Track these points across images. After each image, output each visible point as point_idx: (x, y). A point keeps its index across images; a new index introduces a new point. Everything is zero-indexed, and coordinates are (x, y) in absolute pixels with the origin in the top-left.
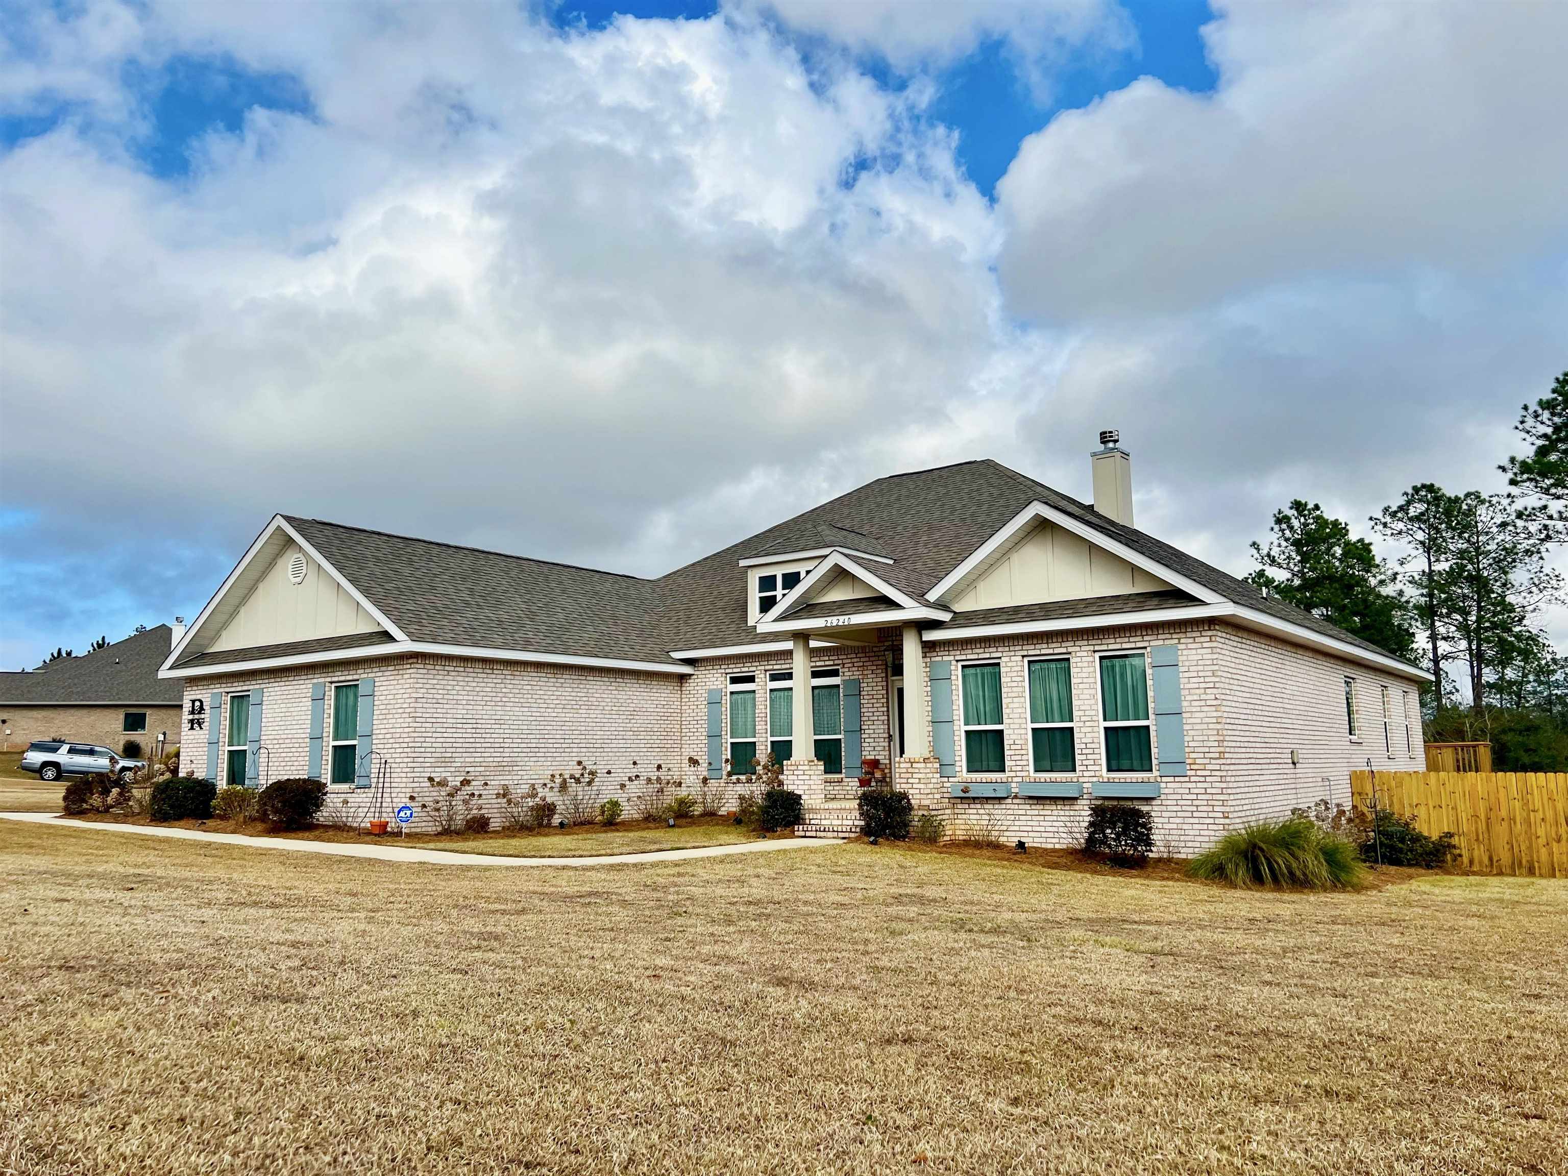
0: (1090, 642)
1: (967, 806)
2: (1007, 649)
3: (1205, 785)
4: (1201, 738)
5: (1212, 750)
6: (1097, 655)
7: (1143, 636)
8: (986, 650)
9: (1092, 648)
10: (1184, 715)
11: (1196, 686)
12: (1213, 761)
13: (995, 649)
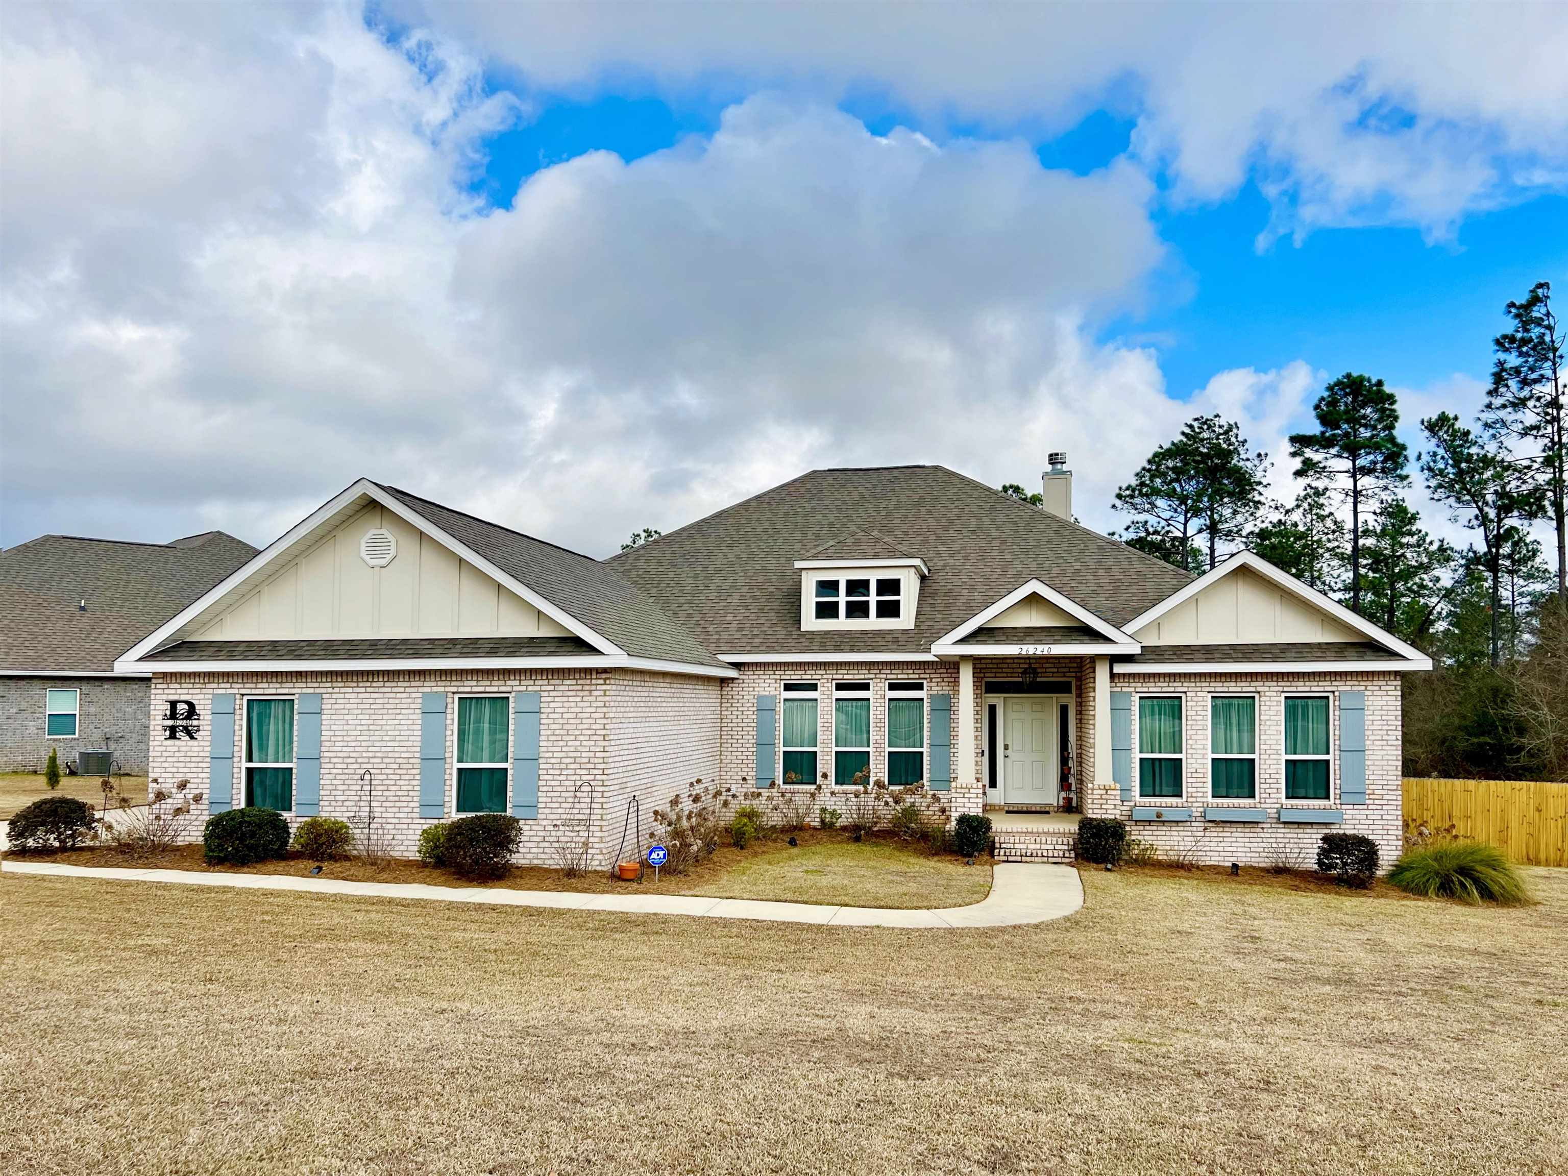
0: (1280, 684)
1: (1142, 828)
2: (1193, 684)
3: (1382, 812)
4: (1381, 772)
5: (1390, 783)
6: (1284, 695)
7: (1332, 681)
8: (1171, 684)
9: (1281, 689)
10: (1367, 752)
11: (1380, 727)
12: (1390, 793)
13: (1180, 684)
